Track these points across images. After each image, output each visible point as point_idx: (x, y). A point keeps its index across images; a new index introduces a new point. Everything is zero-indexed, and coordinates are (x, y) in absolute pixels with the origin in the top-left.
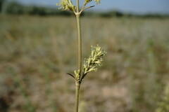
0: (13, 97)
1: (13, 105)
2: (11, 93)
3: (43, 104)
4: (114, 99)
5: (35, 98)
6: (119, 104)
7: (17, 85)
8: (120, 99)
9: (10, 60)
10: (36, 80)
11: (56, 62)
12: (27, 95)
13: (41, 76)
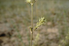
0: (13, 32)
1: (13, 35)
2: (12, 30)
3: (25, 35)
4: (52, 33)
5: (21, 33)
6: (54, 35)
7: (14, 27)
8: (55, 33)
9: (12, 18)
10: (22, 25)
11: (29, 18)
12: (18, 31)
13: (24, 24)
